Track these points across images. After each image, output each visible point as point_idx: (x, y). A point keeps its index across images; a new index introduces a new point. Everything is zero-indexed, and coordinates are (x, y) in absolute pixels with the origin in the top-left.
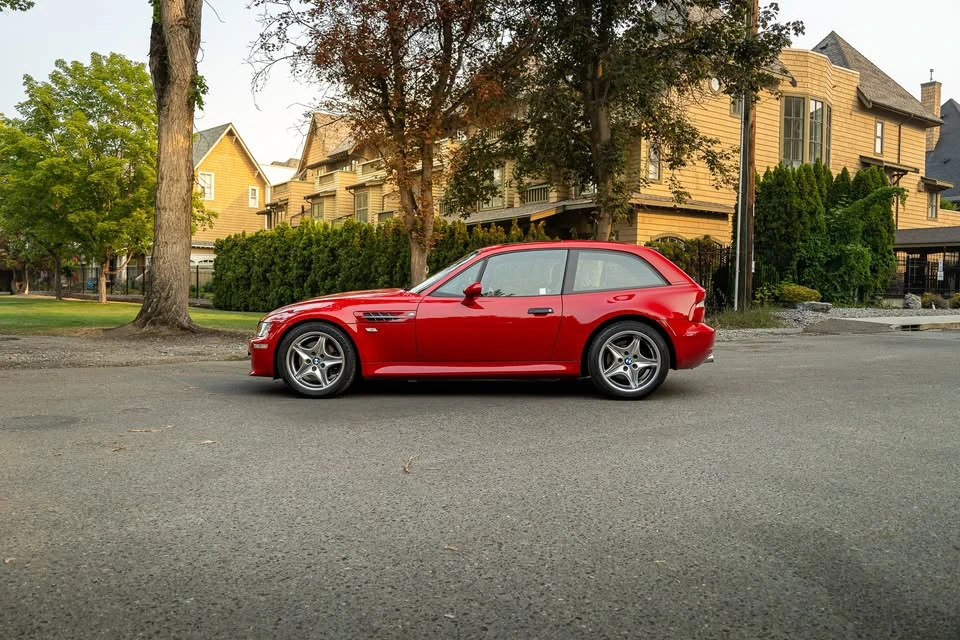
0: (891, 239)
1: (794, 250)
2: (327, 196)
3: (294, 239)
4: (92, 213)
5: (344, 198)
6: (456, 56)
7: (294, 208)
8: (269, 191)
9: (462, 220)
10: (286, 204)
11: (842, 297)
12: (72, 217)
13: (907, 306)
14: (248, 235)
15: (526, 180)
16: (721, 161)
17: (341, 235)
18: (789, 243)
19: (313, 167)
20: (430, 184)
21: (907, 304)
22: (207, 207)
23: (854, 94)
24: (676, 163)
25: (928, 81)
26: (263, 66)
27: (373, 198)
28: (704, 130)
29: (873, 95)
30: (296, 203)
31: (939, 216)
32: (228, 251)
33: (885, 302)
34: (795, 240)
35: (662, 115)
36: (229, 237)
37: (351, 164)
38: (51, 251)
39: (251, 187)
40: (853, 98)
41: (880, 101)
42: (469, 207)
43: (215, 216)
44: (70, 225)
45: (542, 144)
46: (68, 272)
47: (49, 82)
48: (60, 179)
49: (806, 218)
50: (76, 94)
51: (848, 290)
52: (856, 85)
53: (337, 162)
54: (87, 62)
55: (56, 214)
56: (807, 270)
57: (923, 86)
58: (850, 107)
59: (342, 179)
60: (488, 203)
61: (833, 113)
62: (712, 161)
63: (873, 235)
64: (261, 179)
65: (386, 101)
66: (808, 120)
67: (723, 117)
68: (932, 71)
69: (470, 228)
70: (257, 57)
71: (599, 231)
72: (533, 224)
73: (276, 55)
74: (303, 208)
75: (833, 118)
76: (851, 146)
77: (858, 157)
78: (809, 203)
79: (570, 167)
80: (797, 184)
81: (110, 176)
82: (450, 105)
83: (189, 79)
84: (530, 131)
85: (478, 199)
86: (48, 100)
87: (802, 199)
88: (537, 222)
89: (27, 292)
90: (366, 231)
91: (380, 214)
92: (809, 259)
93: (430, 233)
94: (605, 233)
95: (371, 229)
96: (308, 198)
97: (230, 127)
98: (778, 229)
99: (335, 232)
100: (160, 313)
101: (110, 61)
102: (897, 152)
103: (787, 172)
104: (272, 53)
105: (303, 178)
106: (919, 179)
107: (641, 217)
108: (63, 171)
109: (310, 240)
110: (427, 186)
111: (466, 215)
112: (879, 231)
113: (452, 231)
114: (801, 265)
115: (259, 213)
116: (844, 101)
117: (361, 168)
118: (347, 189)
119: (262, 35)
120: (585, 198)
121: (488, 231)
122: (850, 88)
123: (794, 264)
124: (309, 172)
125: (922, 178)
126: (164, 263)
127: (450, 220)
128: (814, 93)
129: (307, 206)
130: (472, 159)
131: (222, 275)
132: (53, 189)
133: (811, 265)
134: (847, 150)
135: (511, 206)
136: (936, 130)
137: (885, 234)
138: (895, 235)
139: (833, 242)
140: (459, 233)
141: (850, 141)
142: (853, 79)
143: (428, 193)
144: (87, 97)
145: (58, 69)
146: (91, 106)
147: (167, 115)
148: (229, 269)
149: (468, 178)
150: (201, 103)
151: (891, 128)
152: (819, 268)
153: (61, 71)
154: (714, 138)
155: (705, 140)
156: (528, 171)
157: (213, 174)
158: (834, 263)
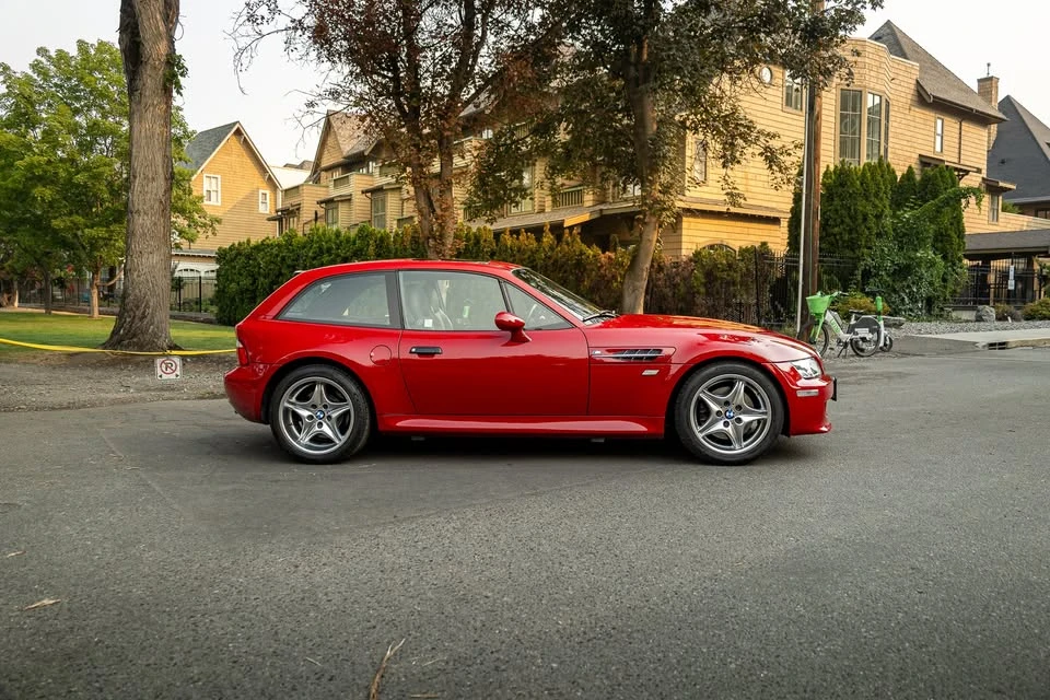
0: (961, 245)
1: (858, 258)
2: (342, 201)
3: (304, 247)
4: (79, 219)
5: (361, 203)
6: (479, 32)
7: (307, 214)
8: (280, 195)
9: (488, 226)
10: (298, 209)
11: (911, 310)
12: (57, 223)
13: (979, 319)
14: (253, 243)
15: (559, 180)
16: (781, 157)
17: (354, 243)
18: (853, 250)
19: (328, 169)
20: (450, 184)
21: (981, 317)
22: (209, 212)
23: (913, 87)
24: (729, 160)
25: (985, 76)
26: (249, 41)
27: (392, 201)
28: (762, 121)
29: (935, 89)
30: (309, 208)
31: (1000, 220)
32: (232, 260)
33: (954, 314)
34: (859, 247)
35: (713, 105)
36: (233, 245)
37: (368, 166)
38: (38, 261)
39: (261, 191)
40: (912, 92)
41: (941, 96)
42: (496, 212)
43: (219, 221)
44: (55, 232)
45: (578, 139)
46: (61, 283)
47: (30, 72)
48: (42, 180)
49: (872, 222)
50: (61, 86)
51: (917, 302)
52: (915, 77)
53: (354, 163)
54: (73, 51)
55: (39, 219)
56: (872, 280)
57: (979, 81)
58: (909, 102)
59: (357, 182)
60: (517, 206)
61: (891, 108)
62: (771, 157)
63: (942, 241)
64: (272, 183)
65: (397, 86)
66: (865, 116)
67: (773, 111)
68: (989, 65)
69: (497, 235)
70: (242, 30)
71: (644, 237)
72: (567, 231)
73: (265, 28)
74: (316, 213)
75: (891, 113)
76: (910, 144)
77: (917, 156)
78: (876, 206)
79: (610, 165)
80: (862, 184)
81: (97, 177)
82: (473, 91)
83: (163, 59)
84: (564, 125)
85: (506, 202)
86: (27, 92)
87: (867, 200)
88: (571, 228)
89: (16, 304)
90: (382, 239)
91: (399, 220)
92: (875, 267)
93: (449, 241)
94: (650, 241)
95: (388, 236)
96: (322, 202)
97: (237, 125)
98: (841, 234)
99: (348, 240)
100: (134, 335)
101: (98, 50)
102: (957, 151)
103: (850, 170)
104: (260, 26)
105: (317, 181)
106: (980, 180)
107: (687, 222)
108: (45, 172)
109: (320, 248)
110: (447, 187)
111: (491, 221)
112: (949, 236)
113: (477, 239)
114: (867, 274)
115: (269, 220)
116: (903, 94)
117: (378, 170)
118: (363, 192)
119: (248, 5)
120: (626, 200)
121: (518, 239)
122: (910, 81)
123: (859, 273)
124: (323, 174)
125: (983, 179)
126: (138, 276)
127: (474, 227)
128: (872, 85)
129: (321, 212)
130: (499, 155)
131: (225, 287)
132: (34, 191)
133: (877, 275)
134: (906, 148)
135: (542, 211)
136: (994, 127)
137: (956, 240)
138: (965, 240)
139: (901, 248)
140: (485, 241)
141: (909, 138)
142: (913, 71)
143: (448, 194)
144: (73, 90)
145: (39, 58)
146: (78, 99)
147: (140, 102)
148: (233, 280)
149: (495, 177)
150: (179, 87)
151: (952, 124)
152: (885, 277)
153: (43, 60)
154: (772, 130)
155: (763, 134)
156: (561, 171)
157: (219, 177)
158: (903, 272)
